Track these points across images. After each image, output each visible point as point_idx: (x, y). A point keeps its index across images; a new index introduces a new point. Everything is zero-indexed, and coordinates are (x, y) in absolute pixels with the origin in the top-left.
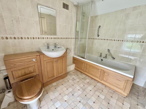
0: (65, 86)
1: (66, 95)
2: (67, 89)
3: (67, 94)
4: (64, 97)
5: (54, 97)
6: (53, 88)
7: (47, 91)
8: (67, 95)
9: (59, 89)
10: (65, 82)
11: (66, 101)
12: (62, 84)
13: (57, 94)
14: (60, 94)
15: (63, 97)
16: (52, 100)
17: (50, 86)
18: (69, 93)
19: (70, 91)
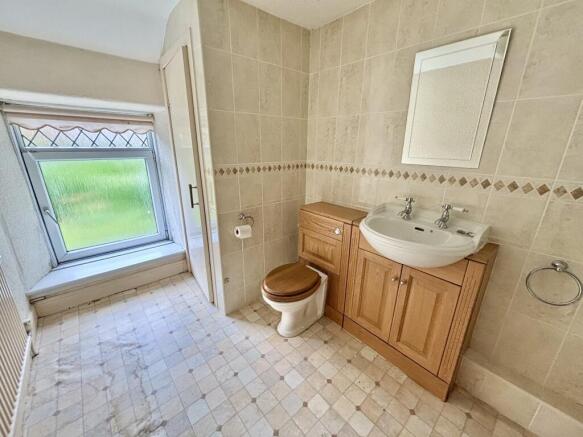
0: (374, 397)
1: (329, 403)
2: (358, 408)
3: (335, 406)
4: (317, 395)
5: (315, 364)
6: (348, 353)
7: (332, 339)
8: (330, 409)
9: (352, 373)
10: (399, 392)
11: (305, 405)
12: (377, 384)
13: (328, 370)
14: (329, 381)
15: (318, 392)
16: (306, 359)
17: (356, 343)
18: (343, 420)
19: (351, 424)
